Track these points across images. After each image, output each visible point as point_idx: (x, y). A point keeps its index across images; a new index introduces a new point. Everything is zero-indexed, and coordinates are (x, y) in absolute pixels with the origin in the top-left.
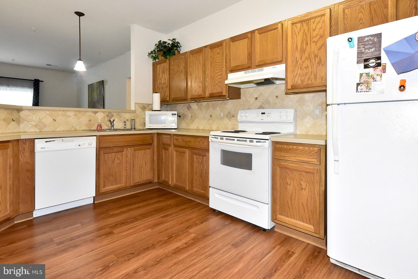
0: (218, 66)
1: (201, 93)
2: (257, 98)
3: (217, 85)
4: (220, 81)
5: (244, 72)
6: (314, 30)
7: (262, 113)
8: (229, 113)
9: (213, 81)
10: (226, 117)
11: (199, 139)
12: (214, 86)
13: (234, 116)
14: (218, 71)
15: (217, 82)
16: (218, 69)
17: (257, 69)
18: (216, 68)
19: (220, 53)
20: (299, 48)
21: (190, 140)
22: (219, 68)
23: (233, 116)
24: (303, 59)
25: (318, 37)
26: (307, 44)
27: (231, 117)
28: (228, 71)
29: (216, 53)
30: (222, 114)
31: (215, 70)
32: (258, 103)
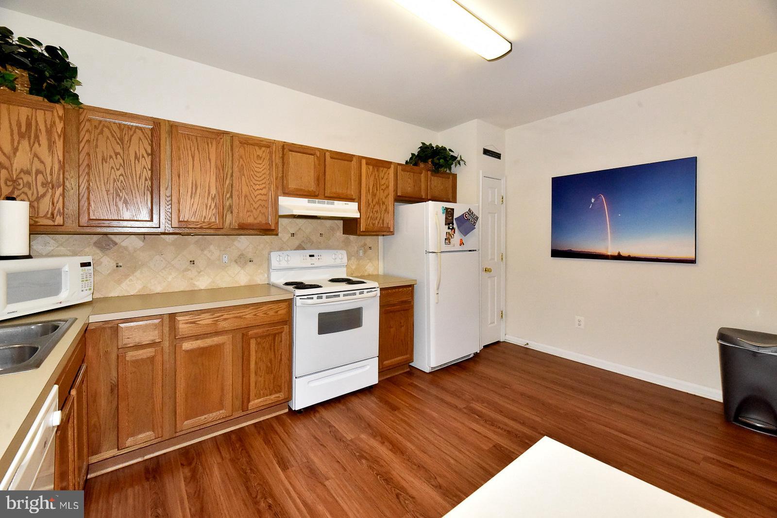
0: (257, 179)
1: (213, 220)
2: (293, 234)
3: (256, 210)
4: (264, 205)
5: (307, 200)
6: (382, 179)
7: (310, 256)
8: (241, 256)
9: (247, 201)
10: (235, 263)
11: (265, 308)
12: (248, 211)
13: (252, 261)
14: (258, 187)
15: (256, 206)
16: (258, 183)
17: (326, 201)
18: (253, 180)
19: (264, 159)
20: (371, 191)
21: (241, 314)
22: (260, 183)
23: (250, 261)
24: (374, 203)
25: (385, 186)
26: (377, 189)
27: (246, 263)
28: (280, 191)
29: (256, 156)
30: (226, 259)
31: (252, 184)
32: (296, 242)
